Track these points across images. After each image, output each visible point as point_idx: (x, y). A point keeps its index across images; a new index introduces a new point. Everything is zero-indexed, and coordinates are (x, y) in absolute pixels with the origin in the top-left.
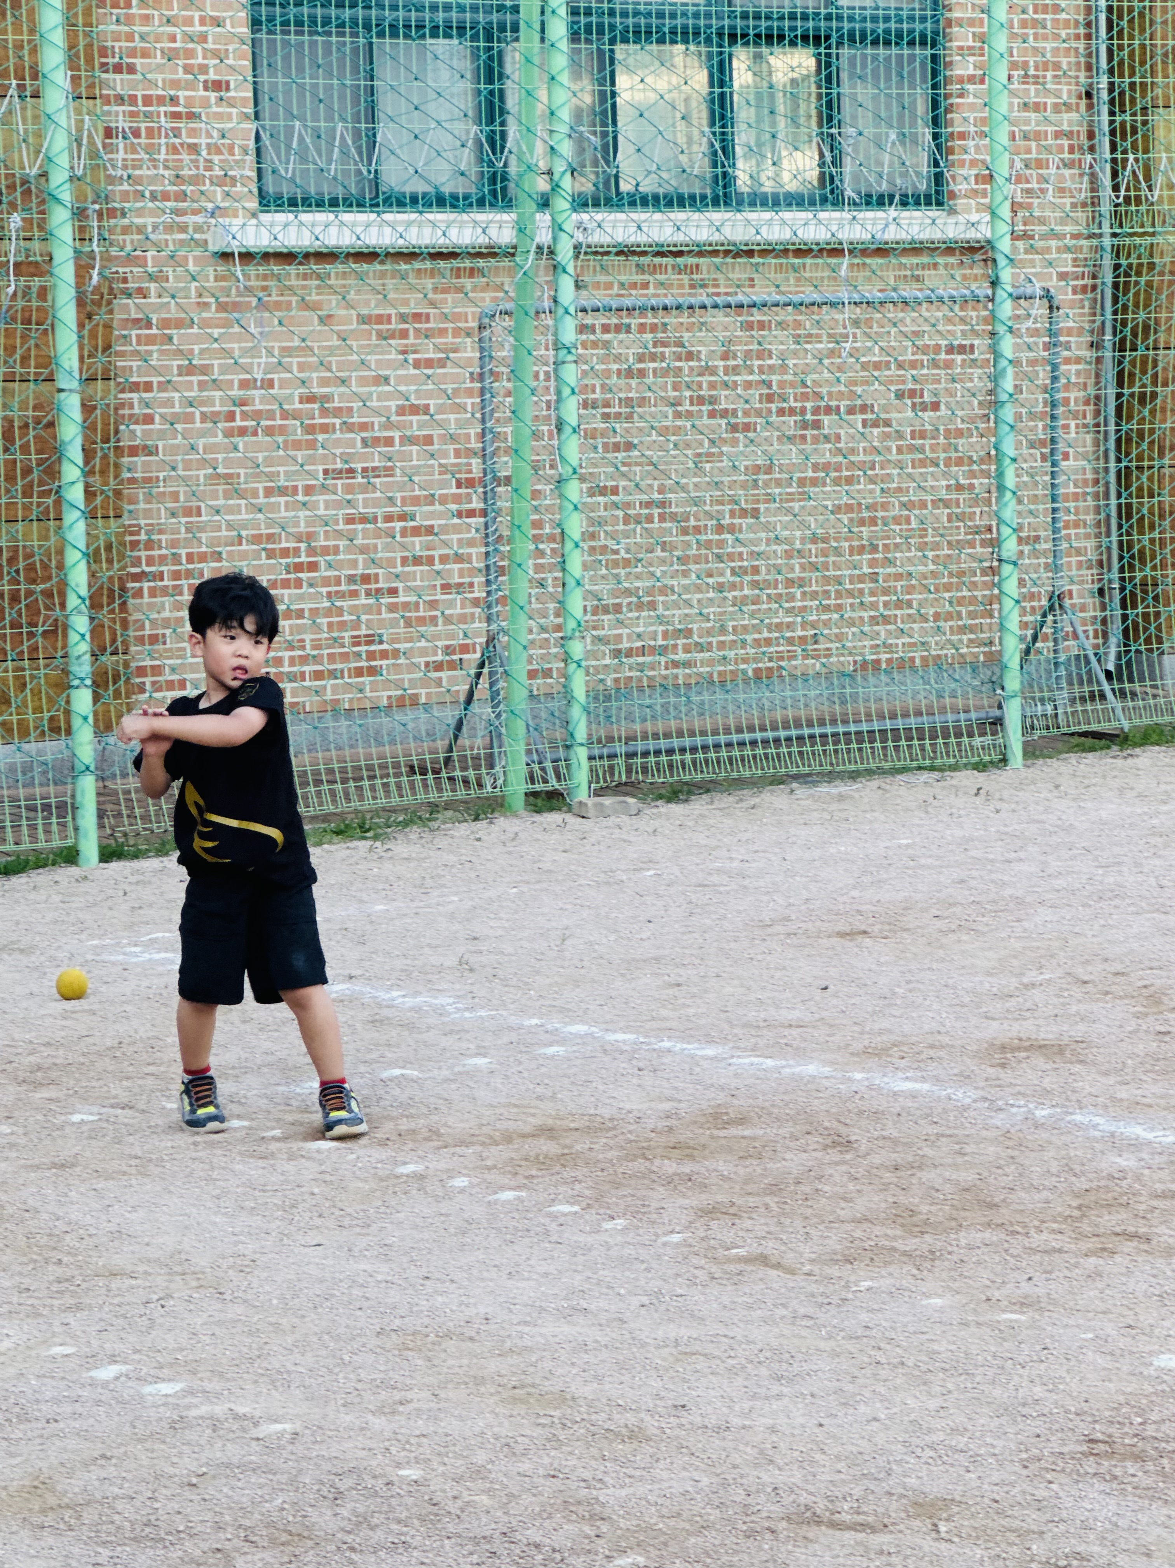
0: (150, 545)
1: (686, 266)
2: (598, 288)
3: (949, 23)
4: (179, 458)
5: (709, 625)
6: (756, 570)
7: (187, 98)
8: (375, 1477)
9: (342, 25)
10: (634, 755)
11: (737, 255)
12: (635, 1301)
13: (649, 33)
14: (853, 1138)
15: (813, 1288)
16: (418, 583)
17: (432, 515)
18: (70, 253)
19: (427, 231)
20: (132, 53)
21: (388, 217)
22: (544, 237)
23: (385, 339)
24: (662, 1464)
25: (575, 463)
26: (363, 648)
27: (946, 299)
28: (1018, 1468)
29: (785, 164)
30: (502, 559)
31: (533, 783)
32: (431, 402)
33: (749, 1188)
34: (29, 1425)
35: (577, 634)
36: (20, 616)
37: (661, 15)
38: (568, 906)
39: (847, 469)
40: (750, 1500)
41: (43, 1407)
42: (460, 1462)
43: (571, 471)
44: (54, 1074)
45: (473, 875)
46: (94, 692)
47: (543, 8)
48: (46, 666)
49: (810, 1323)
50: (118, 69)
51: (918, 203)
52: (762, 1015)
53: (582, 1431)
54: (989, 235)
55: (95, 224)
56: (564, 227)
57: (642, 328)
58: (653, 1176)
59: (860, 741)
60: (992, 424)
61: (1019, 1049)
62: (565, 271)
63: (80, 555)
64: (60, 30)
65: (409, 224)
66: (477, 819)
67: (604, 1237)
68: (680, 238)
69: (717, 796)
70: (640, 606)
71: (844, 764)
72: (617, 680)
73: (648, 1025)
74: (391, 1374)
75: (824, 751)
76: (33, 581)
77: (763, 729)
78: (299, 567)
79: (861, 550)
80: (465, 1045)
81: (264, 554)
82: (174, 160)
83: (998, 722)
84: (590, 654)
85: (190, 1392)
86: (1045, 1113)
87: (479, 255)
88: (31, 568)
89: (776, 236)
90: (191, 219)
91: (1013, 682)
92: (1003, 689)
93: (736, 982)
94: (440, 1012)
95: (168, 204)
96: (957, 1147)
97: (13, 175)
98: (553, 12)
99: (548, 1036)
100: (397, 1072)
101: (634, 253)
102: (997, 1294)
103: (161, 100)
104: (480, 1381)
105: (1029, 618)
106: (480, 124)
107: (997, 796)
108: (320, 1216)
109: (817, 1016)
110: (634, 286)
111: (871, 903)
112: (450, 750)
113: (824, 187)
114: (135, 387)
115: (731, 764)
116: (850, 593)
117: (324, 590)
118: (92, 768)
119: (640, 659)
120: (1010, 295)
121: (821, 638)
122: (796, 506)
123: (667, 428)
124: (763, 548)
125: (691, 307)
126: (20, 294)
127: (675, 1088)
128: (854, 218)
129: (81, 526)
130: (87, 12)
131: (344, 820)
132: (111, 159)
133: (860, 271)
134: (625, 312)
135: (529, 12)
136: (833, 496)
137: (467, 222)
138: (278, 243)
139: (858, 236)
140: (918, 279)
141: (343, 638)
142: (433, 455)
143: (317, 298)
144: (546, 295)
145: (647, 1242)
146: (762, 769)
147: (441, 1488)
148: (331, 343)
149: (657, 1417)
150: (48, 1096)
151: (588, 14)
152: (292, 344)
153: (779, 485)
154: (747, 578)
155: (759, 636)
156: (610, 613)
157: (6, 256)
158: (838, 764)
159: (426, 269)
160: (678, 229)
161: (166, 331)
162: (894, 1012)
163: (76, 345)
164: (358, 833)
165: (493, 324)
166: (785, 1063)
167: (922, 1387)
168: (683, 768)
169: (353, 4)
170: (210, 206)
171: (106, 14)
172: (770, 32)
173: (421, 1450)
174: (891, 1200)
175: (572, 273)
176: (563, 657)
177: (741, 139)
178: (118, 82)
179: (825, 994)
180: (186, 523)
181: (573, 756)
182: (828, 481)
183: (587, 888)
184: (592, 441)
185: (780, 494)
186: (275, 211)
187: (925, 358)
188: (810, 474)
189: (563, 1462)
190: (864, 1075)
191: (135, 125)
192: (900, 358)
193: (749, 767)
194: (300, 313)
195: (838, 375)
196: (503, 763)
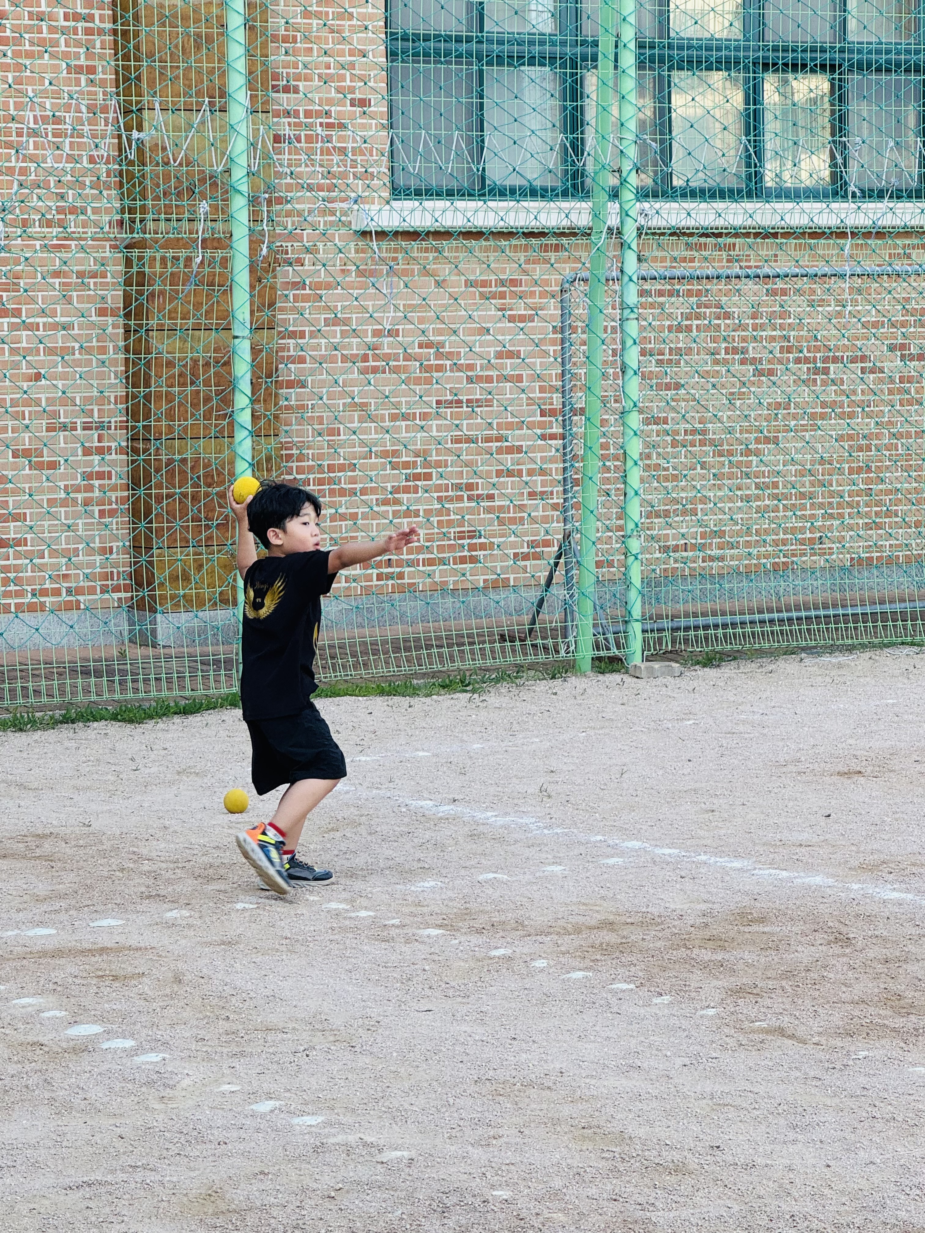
0: (301, 458)
1: (725, 245)
2: (656, 262)
4: (324, 390)
5: (739, 527)
6: (775, 485)
7: (337, 112)
8: (474, 1196)
9: (460, 56)
10: (678, 629)
11: (766, 236)
12: (679, 1062)
13: (699, 62)
14: (851, 936)
15: (821, 1055)
16: (509, 491)
17: (523, 438)
18: (246, 231)
19: (522, 215)
20: (298, 78)
21: (490, 204)
22: (613, 221)
23: (488, 299)
24: (700, 1194)
25: (635, 398)
26: (466, 542)
29: (803, 165)
30: (576, 473)
31: (598, 650)
32: (522, 349)
33: (769, 974)
34: (205, 1146)
35: (635, 533)
36: (200, 512)
37: (709, 49)
38: (626, 748)
39: (849, 406)
40: (771, 1225)
41: (215, 1132)
42: (541, 1186)
43: (632, 405)
44: (222, 871)
45: (550, 722)
47: (616, 42)
48: (219, 551)
49: (818, 1083)
50: (286, 90)
51: (910, 197)
52: (779, 836)
53: (638, 1164)
55: (265, 209)
56: (630, 213)
57: (690, 293)
58: (693, 963)
59: (856, 622)
62: (630, 248)
63: (247, 465)
64: (242, 60)
65: (509, 209)
66: (553, 677)
67: (654, 1010)
68: (720, 222)
69: (742, 663)
70: (684, 513)
71: (843, 639)
72: (665, 570)
73: (689, 843)
74: (486, 1114)
75: (827, 629)
76: (210, 486)
77: (779, 611)
78: (417, 477)
79: (859, 470)
80: (544, 855)
81: (389, 466)
82: (328, 160)
84: (644, 550)
85: (328, 1124)
87: (563, 234)
88: (208, 475)
89: (797, 222)
90: (338, 205)
93: (757, 810)
94: (524, 829)
95: (321, 193)
97: (203, 171)
98: (625, 46)
99: (609, 849)
100: (491, 876)
101: (684, 234)
103: (319, 114)
104: (555, 1122)
106: (565, 132)
108: (430, 988)
109: (822, 838)
110: (684, 260)
111: (864, 749)
112: (533, 622)
113: (836, 183)
114: (293, 335)
115: (754, 638)
116: (850, 505)
117: (435, 495)
119: (685, 554)
121: (824, 540)
122: (807, 435)
123: (707, 372)
124: (781, 468)
125: (728, 277)
126: (206, 263)
127: (709, 892)
128: (859, 208)
129: (248, 443)
130: (264, 45)
131: (449, 676)
132: (278, 159)
133: (861, 250)
134: (676, 280)
135: (606, 46)
136: (838, 427)
137: (553, 209)
138: (406, 224)
139: (862, 222)
140: (909, 257)
141: (450, 533)
142: (523, 390)
143: (435, 266)
144: (615, 266)
145: (688, 1015)
146: (778, 642)
147: (526, 1206)
148: (445, 302)
149: (697, 1155)
150: (218, 888)
151: (652, 47)
152: (415, 302)
153: (794, 418)
154: (769, 491)
155: (777, 537)
156: (660, 517)
157: (197, 233)
158: (838, 639)
159: (521, 245)
160: (720, 216)
161: (318, 292)
162: (883, 836)
163: (248, 302)
164: (460, 687)
165: (573, 288)
166: (797, 875)
167: (909, 1138)
168: (717, 640)
169: (469, 40)
170: (353, 195)
171: (278, 47)
172: (795, 62)
173: (510, 1175)
174: (882, 986)
175: (636, 249)
176: (624, 551)
177: (769, 146)
178: (285, 100)
179: (828, 820)
180: (328, 441)
181: (630, 629)
182: (833, 415)
183: (640, 733)
184: (648, 381)
185: (795, 425)
186: (405, 199)
187: (913, 318)
188: (819, 410)
189: (623, 1189)
190: (860, 886)
191: (298, 132)
192: (893, 319)
193: (769, 640)
194: (422, 278)
195: (843, 332)
196: (574, 634)
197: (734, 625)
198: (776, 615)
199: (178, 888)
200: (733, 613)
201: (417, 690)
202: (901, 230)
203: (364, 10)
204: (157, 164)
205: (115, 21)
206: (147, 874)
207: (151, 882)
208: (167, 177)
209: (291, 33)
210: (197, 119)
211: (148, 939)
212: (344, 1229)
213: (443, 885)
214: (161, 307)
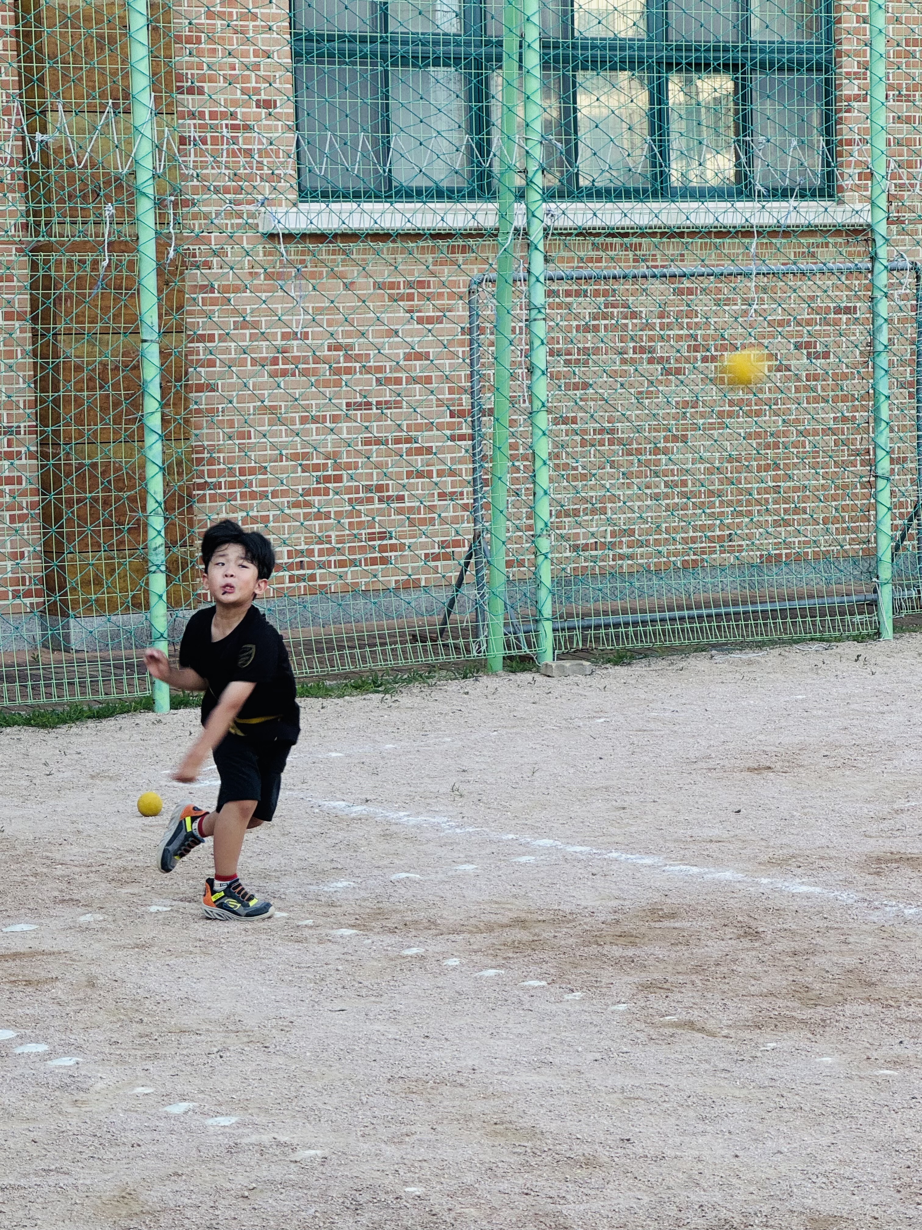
0: (211, 461)
1: (631, 245)
2: (563, 262)
3: (839, 54)
4: (235, 393)
5: (647, 526)
6: (684, 483)
7: (243, 113)
8: (387, 1193)
9: (364, 57)
10: (589, 627)
11: (672, 236)
12: (590, 1057)
13: (603, 62)
14: (760, 929)
15: (730, 1048)
16: (420, 492)
17: (431, 439)
18: (152, 234)
19: (429, 217)
20: (202, 79)
21: (398, 206)
22: (520, 222)
23: (396, 301)
24: (610, 1186)
25: (544, 399)
26: (377, 543)
27: (835, 271)
28: (892, 1192)
29: (709, 164)
30: (486, 474)
31: (509, 649)
32: (431, 350)
33: (679, 969)
34: (118, 1149)
35: (545, 532)
36: (111, 516)
37: (613, 48)
38: (537, 746)
39: (756, 404)
40: (680, 1215)
41: (129, 1134)
42: (453, 1182)
43: (540, 404)
44: (136, 875)
45: (462, 721)
46: (167, 575)
47: (521, 42)
48: (131, 556)
49: (728, 1075)
50: (191, 91)
51: (813, 195)
52: (689, 833)
53: (549, 1158)
54: (869, 220)
55: (172, 211)
56: (536, 214)
57: (596, 294)
58: (604, 959)
59: (765, 618)
60: (870, 369)
61: (891, 861)
62: (536, 248)
63: (157, 469)
64: (146, 60)
65: (415, 212)
66: (465, 677)
67: (566, 1006)
68: (626, 222)
69: (653, 660)
70: (594, 512)
71: (753, 636)
72: (575, 569)
73: (600, 840)
74: (399, 1112)
75: (737, 625)
76: (120, 490)
77: (689, 608)
78: (327, 479)
79: (767, 468)
80: (456, 855)
81: (299, 469)
82: (234, 162)
83: (873, 605)
84: (553, 549)
85: (242, 1124)
86: (911, 911)
87: (470, 236)
88: (119, 479)
89: (702, 222)
90: (244, 208)
91: (885, 572)
92: (878, 578)
93: (668, 806)
94: (437, 828)
95: (228, 196)
96: (842, 938)
97: (109, 174)
98: (529, 46)
99: (521, 847)
100: (404, 875)
101: (590, 234)
102: (875, 1055)
103: (224, 115)
104: (468, 1118)
105: (898, 522)
106: (471, 133)
107: (873, 661)
108: (344, 987)
109: (732, 833)
110: (591, 260)
111: (774, 745)
112: (445, 623)
113: (740, 183)
114: (201, 338)
115: (664, 635)
116: (758, 502)
117: (346, 497)
118: (165, 636)
119: (594, 553)
120: (886, 267)
121: (735, 537)
122: (715, 433)
123: (615, 371)
124: (690, 466)
125: (634, 277)
126: (113, 266)
127: (620, 889)
128: (763, 207)
129: (158, 446)
130: (168, 47)
131: (361, 677)
132: (184, 161)
133: (766, 249)
134: (583, 281)
135: (510, 45)
136: (745, 425)
137: (460, 210)
138: (313, 226)
139: (766, 221)
140: (813, 255)
141: (361, 534)
142: (432, 392)
143: (343, 269)
144: (522, 267)
145: (599, 1011)
146: (689, 639)
147: (439, 1202)
148: (354, 304)
149: (608, 1148)
150: (131, 891)
151: (556, 47)
152: (323, 305)
153: (702, 417)
154: (678, 490)
155: (686, 535)
156: (570, 517)
157: (103, 236)
158: (748, 636)
159: (428, 246)
160: (626, 216)
161: (226, 295)
162: (792, 831)
163: (156, 306)
164: (372, 687)
165: (480, 289)
166: (707, 870)
167: (816, 1127)
168: (627, 638)
169: (373, 40)
170: (260, 197)
171: (182, 48)
172: (698, 61)
173: (423, 1172)
174: (791, 979)
175: (542, 250)
176: (533, 550)
177: (675, 145)
178: (190, 101)
179: (738, 816)
180: (239, 444)
181: (541, 628)
182: (741, 414)
183: (552, 732)
184: (556, 381)
185: (704, 424)
186: (312, 202)
187: (818, 317)
188: (727, 408)
189: (535, 1183)
190: (769, 880)
191: (203, 134)
192: (799, 317)
193: (679, 638)
194: (330, 281)
195: (750, 330)
196: (486, 634)
197: (644, 623)
198: (686, 613)
199: (92, 892)
200: (643, 611)
201: (330, 691)
202: (805, 229)
203: (268, 11)
204: (62, 167)
205: (17, 23)
206: (58, 878)
207: (64, 886)
208: (71, 180)
209: (195, 34)
210: (101, 121)
211: (62, 943)
212: (257, 1228)
213: (356, 885)
214: (69, 310)
